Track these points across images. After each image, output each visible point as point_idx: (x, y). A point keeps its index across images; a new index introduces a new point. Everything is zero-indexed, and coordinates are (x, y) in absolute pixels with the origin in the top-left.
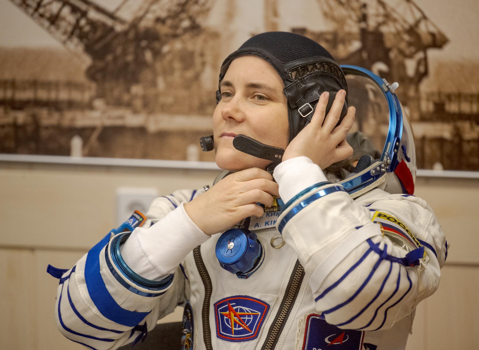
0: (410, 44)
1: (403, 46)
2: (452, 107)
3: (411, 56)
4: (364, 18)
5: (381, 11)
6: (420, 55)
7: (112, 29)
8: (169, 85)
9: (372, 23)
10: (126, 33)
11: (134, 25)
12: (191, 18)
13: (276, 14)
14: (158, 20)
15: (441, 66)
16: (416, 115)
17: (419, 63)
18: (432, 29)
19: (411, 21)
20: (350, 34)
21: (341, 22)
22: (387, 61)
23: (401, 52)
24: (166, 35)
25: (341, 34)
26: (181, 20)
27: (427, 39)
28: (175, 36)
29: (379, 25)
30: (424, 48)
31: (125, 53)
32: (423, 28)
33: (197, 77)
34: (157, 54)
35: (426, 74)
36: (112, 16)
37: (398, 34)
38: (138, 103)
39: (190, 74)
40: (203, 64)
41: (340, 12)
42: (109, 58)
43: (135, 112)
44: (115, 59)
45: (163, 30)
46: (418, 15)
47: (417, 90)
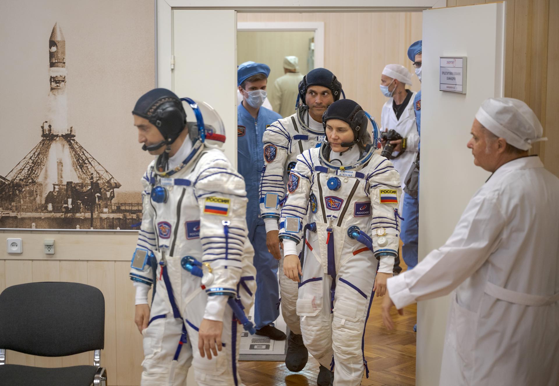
0: (108, 187)
1: (105, 187)
2: (123, 208)
3: (108, 191)
4: (92, 178)
5: (98, 176)
6: (112, 190)
7: (5, 183)
8: (25, 202)
9: (95, 180)
10: (9, 184)
11: (12, 182)
12: (32, 179)
13: (62, 177)
14: (20, 180)
15: (118, 194)
16: (110, 211)
17: (111, 193)
18: (115, 182)
19: (108, 179)
20: (87, 183)
21: (84, 179)
22: (100, 193)
23: (105, 189)
24: (24, 185)
25: (84, 184)
26: (29, 180)
27: (114, 185)
28: (27, 185)
29: (98, 180)
30: (113, 188)
31: (9, 191)
32: (112, 181)
33: (35, 199)
34: (20, 191)
35: (113, 197)
36: (4, 179)
37: (104, 183)
38: (14, 208)
39: (32, 198)
40: (37, 195)
41: (84, 176)
42: (4, 193)
43: (13, 212)
44: (6, 193)
45: (22, 183)
46: (111, 177)
47: (111, 202)
